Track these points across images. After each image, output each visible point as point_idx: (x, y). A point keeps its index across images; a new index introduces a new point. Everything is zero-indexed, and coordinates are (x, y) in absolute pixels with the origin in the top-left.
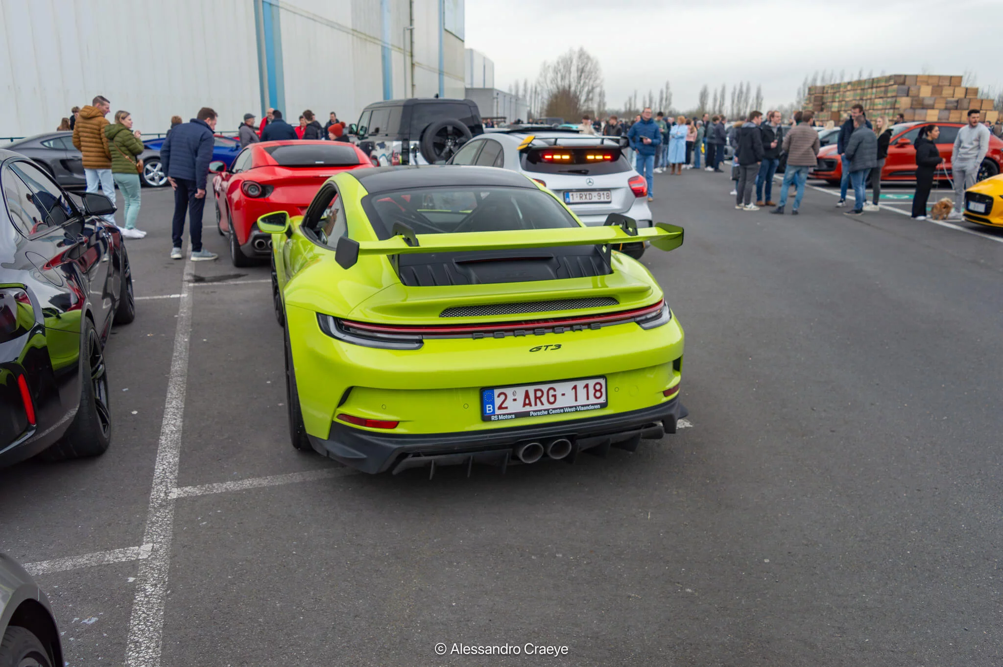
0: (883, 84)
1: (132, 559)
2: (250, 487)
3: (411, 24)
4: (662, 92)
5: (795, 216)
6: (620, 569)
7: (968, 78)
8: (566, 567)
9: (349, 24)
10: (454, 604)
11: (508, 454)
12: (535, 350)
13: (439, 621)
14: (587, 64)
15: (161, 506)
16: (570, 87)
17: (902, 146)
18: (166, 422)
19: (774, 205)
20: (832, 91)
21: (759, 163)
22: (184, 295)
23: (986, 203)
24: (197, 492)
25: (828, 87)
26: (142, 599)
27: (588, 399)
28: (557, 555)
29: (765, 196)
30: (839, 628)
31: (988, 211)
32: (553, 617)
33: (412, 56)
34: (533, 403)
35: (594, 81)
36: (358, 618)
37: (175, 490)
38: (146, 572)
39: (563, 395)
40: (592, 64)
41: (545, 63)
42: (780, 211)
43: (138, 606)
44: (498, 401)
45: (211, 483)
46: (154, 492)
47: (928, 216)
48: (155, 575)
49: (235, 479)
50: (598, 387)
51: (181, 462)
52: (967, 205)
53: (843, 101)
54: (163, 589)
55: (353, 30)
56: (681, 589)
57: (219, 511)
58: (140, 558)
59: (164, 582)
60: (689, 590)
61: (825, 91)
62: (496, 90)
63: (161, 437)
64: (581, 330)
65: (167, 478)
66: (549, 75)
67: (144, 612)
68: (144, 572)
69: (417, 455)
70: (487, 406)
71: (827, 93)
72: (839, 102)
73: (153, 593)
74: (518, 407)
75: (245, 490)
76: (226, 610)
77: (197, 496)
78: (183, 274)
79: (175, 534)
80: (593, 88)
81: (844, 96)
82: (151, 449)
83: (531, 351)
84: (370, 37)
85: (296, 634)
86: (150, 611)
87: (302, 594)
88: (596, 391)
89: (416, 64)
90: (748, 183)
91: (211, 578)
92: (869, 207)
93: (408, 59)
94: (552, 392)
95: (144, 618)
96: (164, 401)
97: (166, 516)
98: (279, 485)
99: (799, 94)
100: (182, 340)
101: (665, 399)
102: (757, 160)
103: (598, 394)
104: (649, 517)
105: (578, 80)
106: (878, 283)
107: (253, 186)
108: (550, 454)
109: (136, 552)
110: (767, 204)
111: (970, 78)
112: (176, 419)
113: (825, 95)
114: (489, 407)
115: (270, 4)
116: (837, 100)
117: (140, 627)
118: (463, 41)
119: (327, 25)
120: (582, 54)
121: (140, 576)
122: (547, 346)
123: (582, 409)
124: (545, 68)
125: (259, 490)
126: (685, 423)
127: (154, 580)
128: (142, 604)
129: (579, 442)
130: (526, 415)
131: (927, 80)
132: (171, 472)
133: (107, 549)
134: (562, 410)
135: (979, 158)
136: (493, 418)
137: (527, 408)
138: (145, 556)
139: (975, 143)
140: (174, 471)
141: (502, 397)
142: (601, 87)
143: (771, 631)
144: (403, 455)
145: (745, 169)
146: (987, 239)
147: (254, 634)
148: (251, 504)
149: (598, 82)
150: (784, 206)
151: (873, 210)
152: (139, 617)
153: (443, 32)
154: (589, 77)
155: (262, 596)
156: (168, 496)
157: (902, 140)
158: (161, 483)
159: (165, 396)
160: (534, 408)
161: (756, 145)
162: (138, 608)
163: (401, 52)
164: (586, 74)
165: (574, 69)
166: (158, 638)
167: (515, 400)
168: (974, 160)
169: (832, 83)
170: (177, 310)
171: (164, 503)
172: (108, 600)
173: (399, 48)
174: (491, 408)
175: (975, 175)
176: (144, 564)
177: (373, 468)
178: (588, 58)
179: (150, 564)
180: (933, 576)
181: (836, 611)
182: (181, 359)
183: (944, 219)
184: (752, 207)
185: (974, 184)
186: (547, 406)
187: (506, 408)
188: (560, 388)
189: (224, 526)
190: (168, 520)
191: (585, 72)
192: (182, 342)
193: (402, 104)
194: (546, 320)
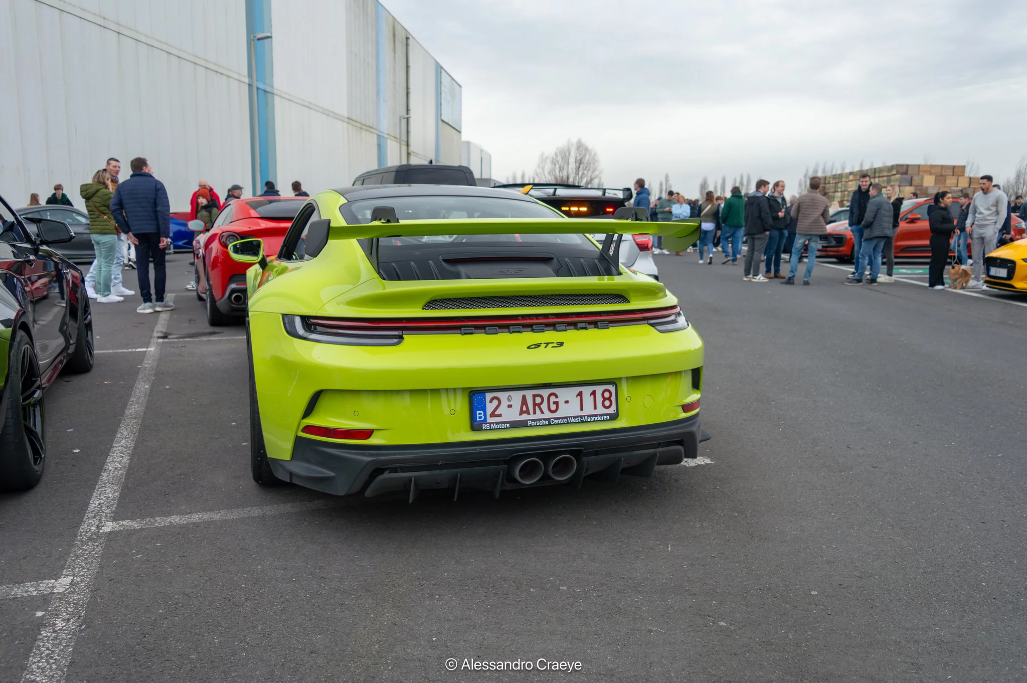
0: (886, 174)
1: (45, 592)
2: (199, 521)
3: (407, 114)
4: (661, 185)
5: (805, 287)
6: (636, 602)
7: (971, 168)
8: (571, 600)
9: (346, 114)
10: (434, 639)
11: (502, 472)
12: (533, 347)
13: (415, 657)
14: (585, 155)
15: (90, 539)
16: (568, 178)
17: (913, 221)
18: (111, 460)
19: (784, 278)
20: (834, 182)
21: (767, 233)
22: (152, 349)
23: (1007, 267)
24: (136, 526)
25: (830, 178)
26: (49, 634)
27: (595, 408)
28: (561, 588)
29: (773, 267)
30: (912, 664)
31: (1010, 276)
32: (557, 652)
33: (408, 145)
34: (531, 411)
35: (593, 172)
36: (314, 655)
37: (110, 524)
38: (60, 606)
39: (567, 402)
40: (590, 155)
41: (542, 154)
42: (790, 281)
43: (43, 642)
44: (490, 407)
45: (153, 517)
46: (84, 526)
47: (946, 286)
48: (70, 609)
49: (181, 513)
50: (607, 395)
51: (122, 496)
52: (988, 270)
53: (845, 191)
54: (77, 624)
55: (348, 118)
56: (713, 622)
57: (158, 544)
58: (55, 591)
59: (80, 617)
60: (723, 624)
61: (827, 182)
62: (494, 180)
63: (102, 473)
64: (585, 328)
65: (103, 512)
66: (546, 166)
67: (48, 649)
68: (57, 607)
69: (395, 470)
70: (478, 412)
71: (829, 183)
72: (841, 192)
73: (64, 628)
74: (513, 415)
75: (194, 523)
76: (152, 646)
77: (134, 529)
78: (153, 332)
79: (101, 567)
80: (591, 180)
81: (846, 186)
82: (90, 484)
83: (528, 348)
84: (366, 125)
85: (236, 671)
86: (56, 648)
87: (248, 628)
88: (605, 399)
89: (412, 154)
90: (756, 253)
91: (138, 612)
92: (882, 278)
93: (404, 148)
94: (553, 399)
95: (47, 655)
96: (112, 441)
97: (94, 549)
98: (233, 518)
99: (800, 185)
100: (142, 387)
101: (683, 415)
102: (766, 230)
103: (607, 403)
104: (669, 549)
105: (576, 171)
106: (903, 339)
107: (231, 237)
108: (551, 474)
109: (50, 585)
110: (777, 276)
111: (973, 169)
112: (123, 457)
113: (827, 186)
114: (480, 414)
115: (265, 91)
116: (839, 190)
117: (40, 664)
118: (460, 132)
119: (323, 113)
120: (580, 146)
121: (50, 611)
122: (548, 344)
123: (589, 419)
124: (543, 159)
125: (209, 524)
126: (705, 460)
127: (67, 615)
128: (47, 640)
129: (584, 459)
130: (523, 424)
131: (930, 169)
132: (108, 507)
133: (17, 582)
134: (565, 421)
135: (997, 224)
136: (484, 426)
137: (525, 417)
138: (62, 590)
139: (994, 209)
140: (112, 505)
141: (495, 402)
142: (600, 179)
143: (829, 667)
144: (378, 471)
145: (753, 238)
146: (1013, 304)
147: (182, 671)
148: (197, 537)
149: (596, 173)
150: (794, 276)
151: (887, 281)
152: (41, 654)
153: (440, 122)
154: (588, 169)
155: (198, 631)
156: (101, 529)
157: (912, 215)
158: (94, 517)
159: (115, 436)
160: (532, 417)
161: (763, 215)
162: (42, 644)
163: (397, 142)
164: (585, 165)
165: (572, 160)
166: (60, 676)
167: (510, 406)
168: (993, 226)
169: (834, 173)
170: (141, 362)
171: (94, 537)
172: (6, 636)
173: (395, 137)
174: (482, 415)
175: (995, 241)
176: (59, 598)
177: (341, 489)
178: (586, 149)
179: (65, 598)
180: (1018, 609)
181: (905, 645)
182: (138, 403)
183: (963, 288)
184: (761, 278)
185: (994, 250)
186: (548, 415)
187: (500, 415)
188: (563, 394)
189: (162, 559)
190: (95, 554)
191: (583, 163)
192: (142, 389)
193: (395, 169)
194: (546, 316)
